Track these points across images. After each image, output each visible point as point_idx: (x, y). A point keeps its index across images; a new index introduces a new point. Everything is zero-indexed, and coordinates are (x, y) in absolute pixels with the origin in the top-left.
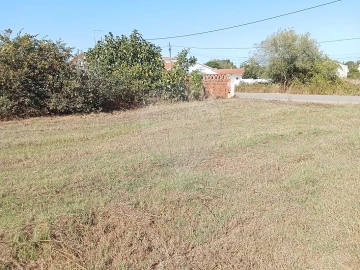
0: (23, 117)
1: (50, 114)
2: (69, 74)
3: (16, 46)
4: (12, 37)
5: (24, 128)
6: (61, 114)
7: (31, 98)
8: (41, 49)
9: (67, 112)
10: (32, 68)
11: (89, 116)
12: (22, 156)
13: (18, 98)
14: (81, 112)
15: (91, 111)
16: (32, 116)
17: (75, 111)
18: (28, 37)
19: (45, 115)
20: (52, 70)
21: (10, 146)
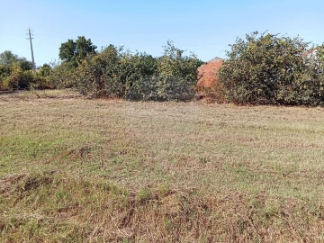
0: (254, 104)
1: (276, 104)
2: (302, 68)
3: (259, 44)
4: (257, 38)
5: (254, 113)
6: (287, 104)
7: (264, 88)
8: (279, 46)
9: (293, 104)
10: (269, 63)
11: (314, 109)
12: (253, 137)
13: (253, 88)
14: (308, 104)
15: (317, 104)
16: (261, 104)
17: (301, 103)
18: (270, 36)
19: (272, 104)
20: (286, 64)
21: (243, 127)
